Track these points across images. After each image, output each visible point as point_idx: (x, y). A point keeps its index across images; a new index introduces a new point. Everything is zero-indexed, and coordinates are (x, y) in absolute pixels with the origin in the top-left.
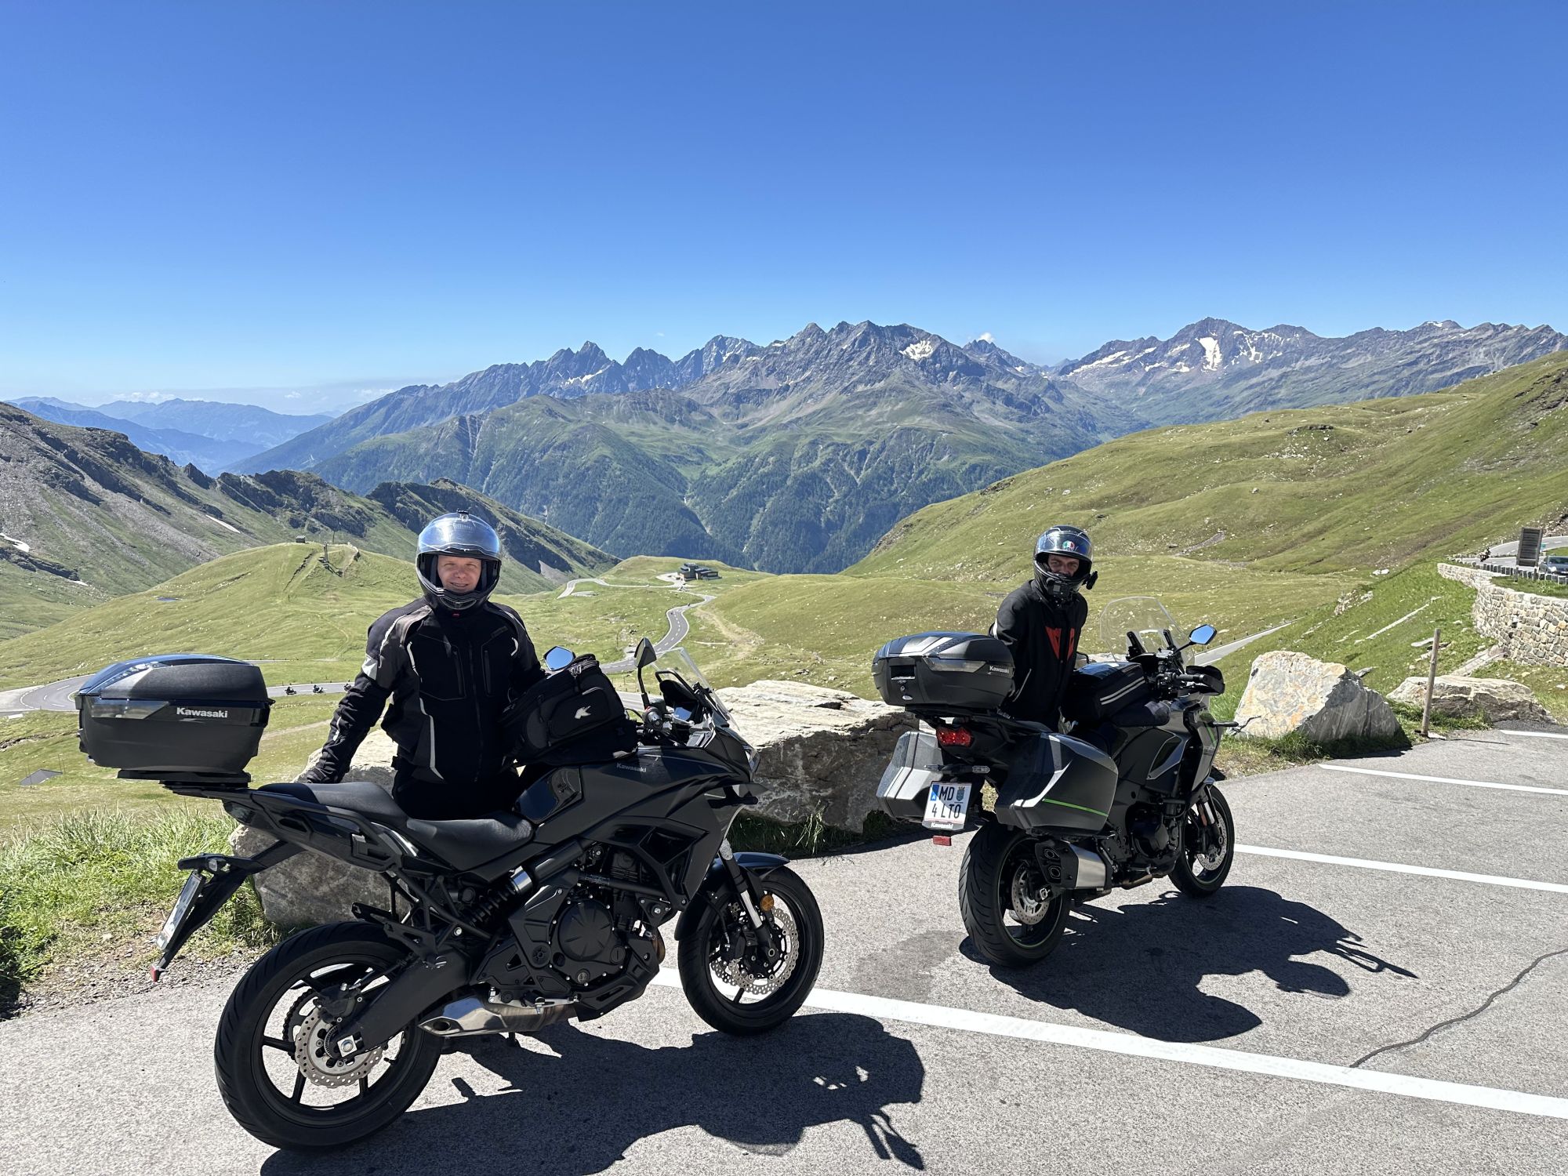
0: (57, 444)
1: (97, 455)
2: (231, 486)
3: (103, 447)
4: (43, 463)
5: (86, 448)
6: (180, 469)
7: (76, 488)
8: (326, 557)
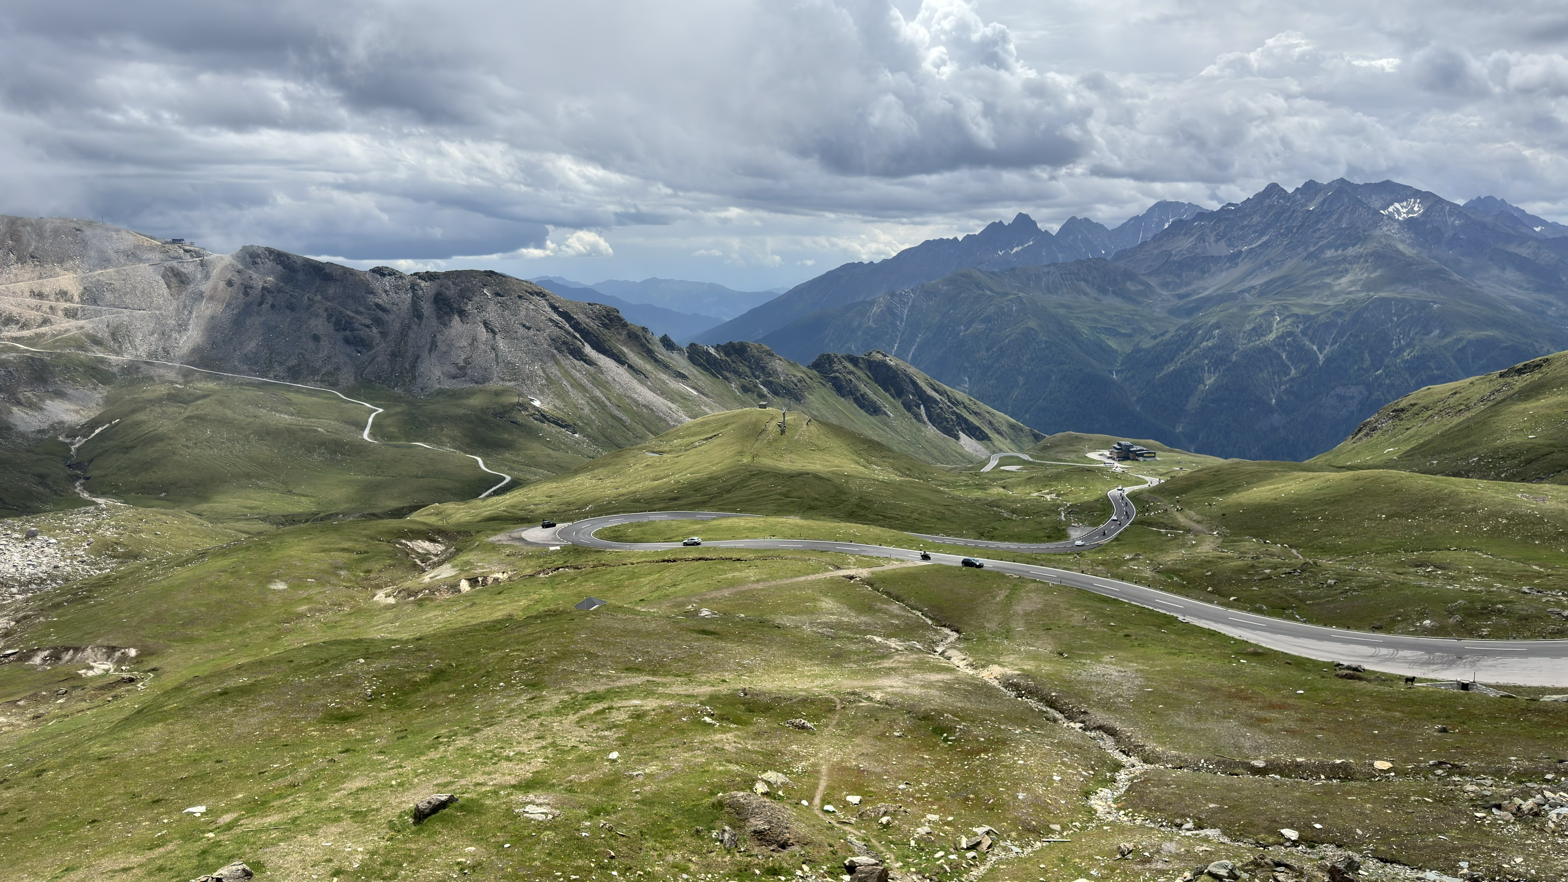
0: (565, 316)
1: (593, 325)
3: (600, 319)
4: (555, 332)
5: (587, 320)
6: (657, 338)
7: (578, 354)
8: (784, 422)
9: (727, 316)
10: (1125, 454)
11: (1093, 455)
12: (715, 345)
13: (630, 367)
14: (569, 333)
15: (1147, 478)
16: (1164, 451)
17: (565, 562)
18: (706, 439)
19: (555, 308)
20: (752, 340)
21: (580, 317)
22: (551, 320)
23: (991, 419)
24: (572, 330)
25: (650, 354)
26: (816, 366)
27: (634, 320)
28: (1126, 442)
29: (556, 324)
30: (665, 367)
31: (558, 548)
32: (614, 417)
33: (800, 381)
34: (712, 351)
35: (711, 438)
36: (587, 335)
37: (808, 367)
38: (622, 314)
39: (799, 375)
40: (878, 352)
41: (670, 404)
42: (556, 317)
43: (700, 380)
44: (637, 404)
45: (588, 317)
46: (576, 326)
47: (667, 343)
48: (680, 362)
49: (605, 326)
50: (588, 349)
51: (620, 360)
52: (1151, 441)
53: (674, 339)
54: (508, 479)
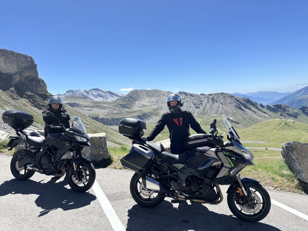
0: (238, 101)
2: (268, 107)
4: (235, 104)
5: (243, 101)
6: (259, 104)
7: (241, 109)
12: (273, 105)
19: (236, 99)
24: (239, 103)
25: (257, 108)
29: (236, 102)
30: (260, 110)
36: (242, 104)
37: (299, 109)
43: (269, 113)
44: (254, 118)
51: (250, 109)
53: (263, 104)
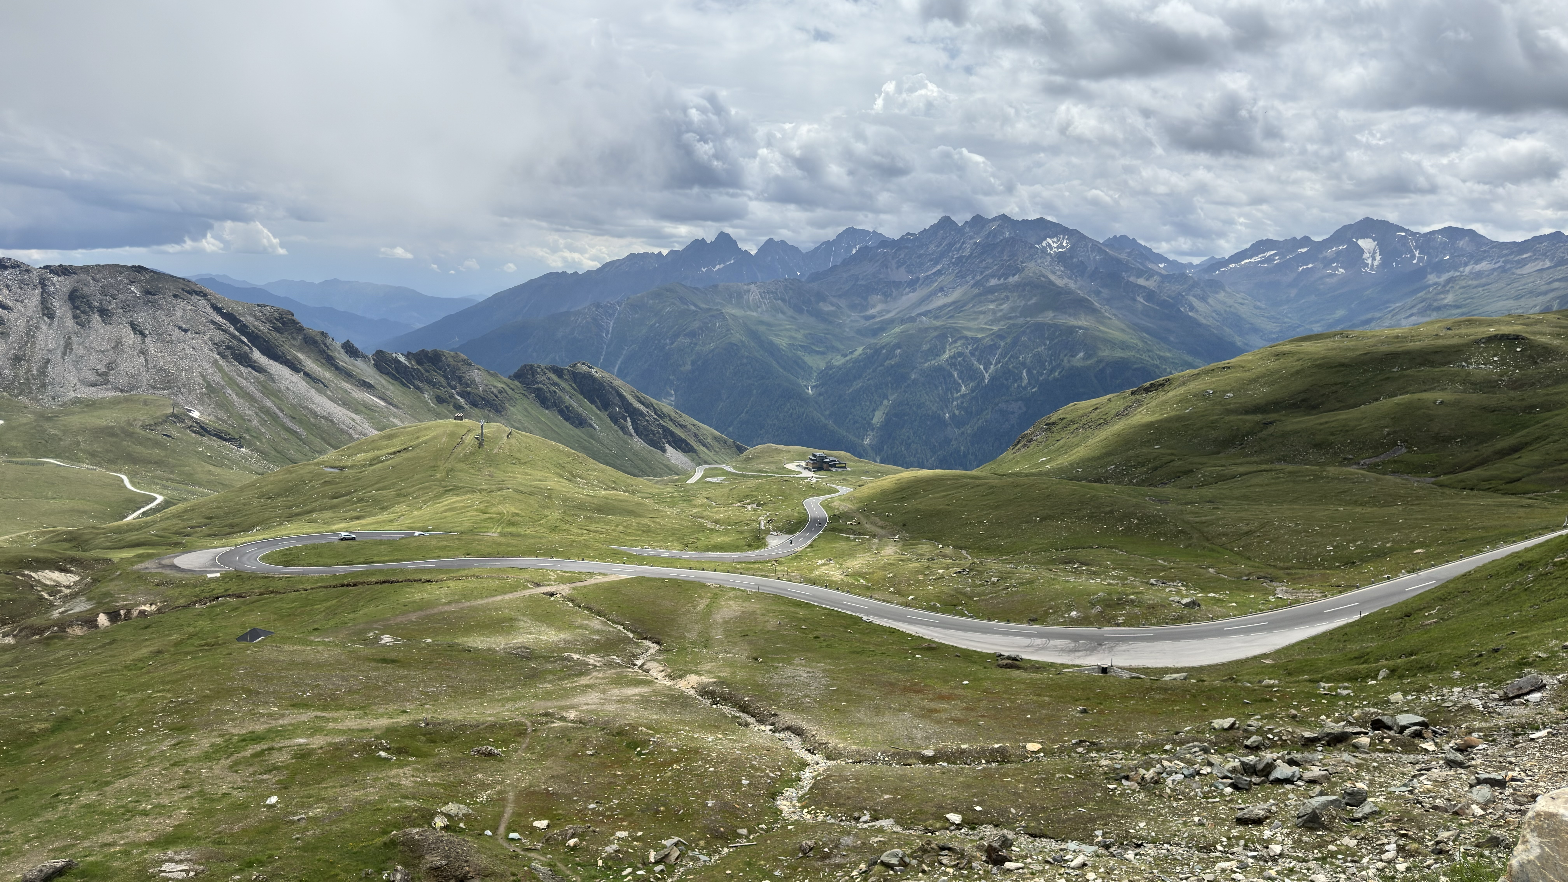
0: (231, 318)
1: (264, 328)
2: (384, 362)
3: (270, 321)
5: (256, 323)
6: (338, 344)
7: (244, 360)
8: (482, 435)
9: (418, 322)
10: (819, 465)
11: (791, 466)
12: (405, 353)
13: (307, 374)
14: (233, 336)
15: (838, 488)
16: (854, 461)
17: (226, 591)
18: (394, 453)
19: (217, 310)
20: (447, 347)
21: (248, 320)
22: (213, 322)
23: (696, 431)
24: (238, 334)
25: (330, 361)
26: (518, 376)
27: (311, 324)
28: (820, 453)
29: (219, 327)
30: (348, 375)
31: (218, 575)
32: (288, 430)
33: (500, 392)
34: (402, 359)
35: (399, 452)
36: (256, 339)
37: (510, 378)
38: (296, 317)
39: (500, 385)
40: (583, 364)
41: (353, 415)
42: (218, 319)
43: (388, 389)
44: (315, 415)
45: (258, 320)
46: (243, 329)
47: (350, 349)
48: (366, 370)
49: (277, 329)
50: (257, 355)
51: (295, 367)
52: (842, 453)
53: (357, 345)
54: (160, 499)
